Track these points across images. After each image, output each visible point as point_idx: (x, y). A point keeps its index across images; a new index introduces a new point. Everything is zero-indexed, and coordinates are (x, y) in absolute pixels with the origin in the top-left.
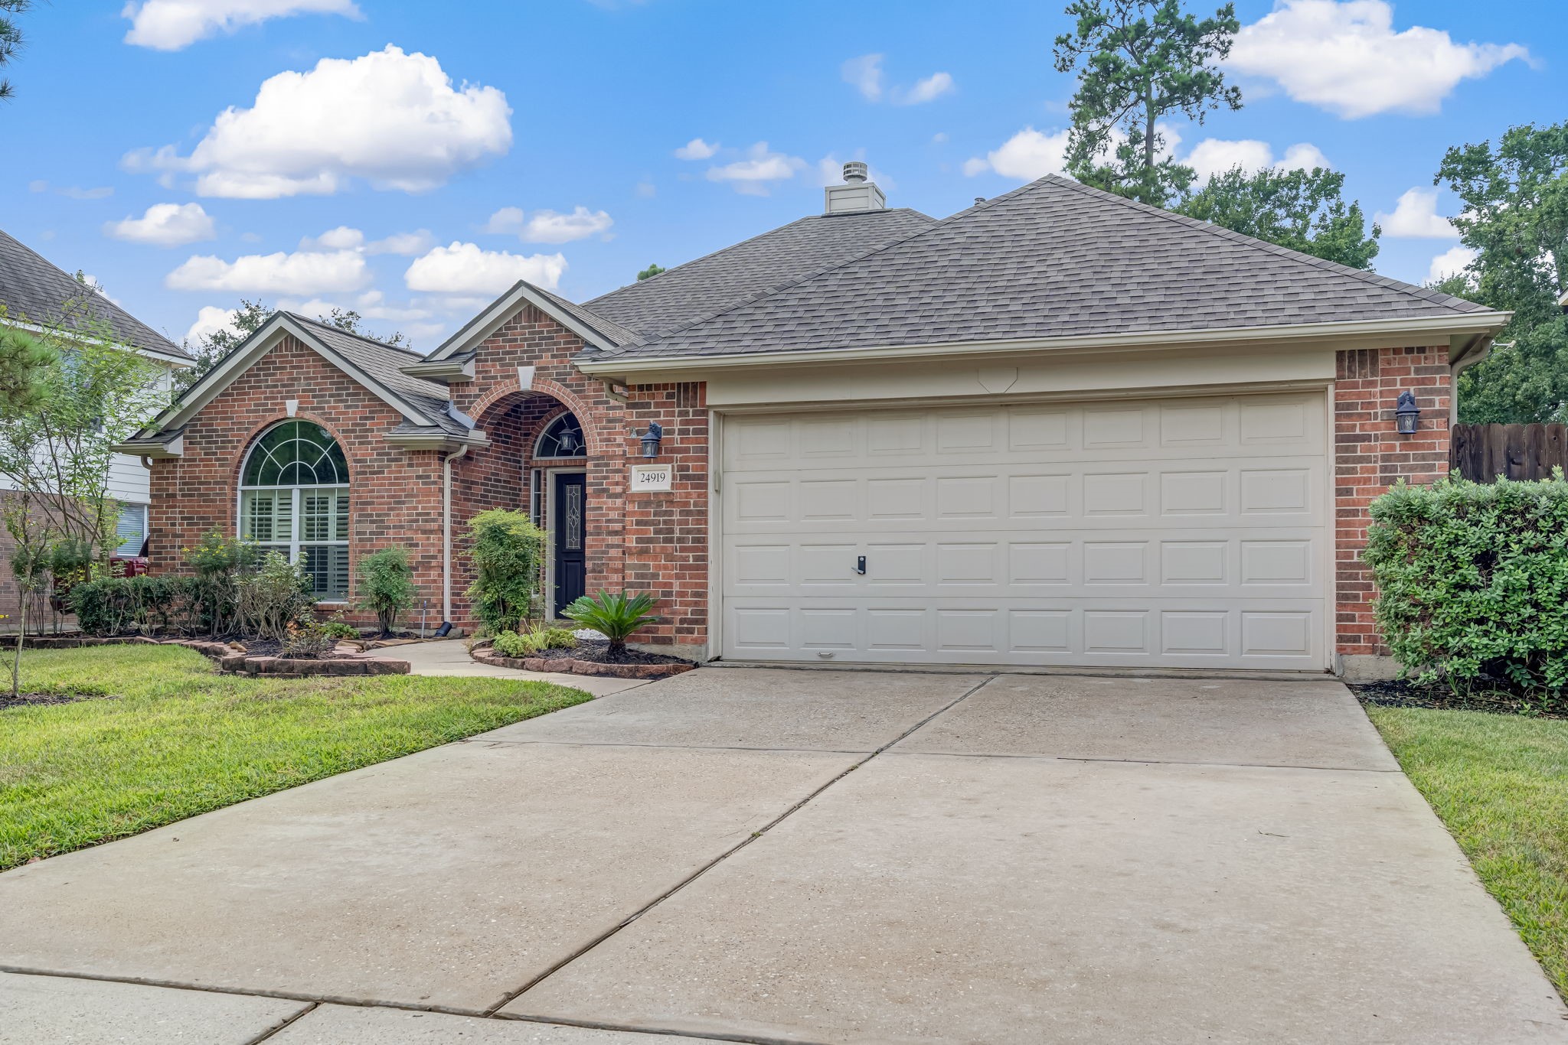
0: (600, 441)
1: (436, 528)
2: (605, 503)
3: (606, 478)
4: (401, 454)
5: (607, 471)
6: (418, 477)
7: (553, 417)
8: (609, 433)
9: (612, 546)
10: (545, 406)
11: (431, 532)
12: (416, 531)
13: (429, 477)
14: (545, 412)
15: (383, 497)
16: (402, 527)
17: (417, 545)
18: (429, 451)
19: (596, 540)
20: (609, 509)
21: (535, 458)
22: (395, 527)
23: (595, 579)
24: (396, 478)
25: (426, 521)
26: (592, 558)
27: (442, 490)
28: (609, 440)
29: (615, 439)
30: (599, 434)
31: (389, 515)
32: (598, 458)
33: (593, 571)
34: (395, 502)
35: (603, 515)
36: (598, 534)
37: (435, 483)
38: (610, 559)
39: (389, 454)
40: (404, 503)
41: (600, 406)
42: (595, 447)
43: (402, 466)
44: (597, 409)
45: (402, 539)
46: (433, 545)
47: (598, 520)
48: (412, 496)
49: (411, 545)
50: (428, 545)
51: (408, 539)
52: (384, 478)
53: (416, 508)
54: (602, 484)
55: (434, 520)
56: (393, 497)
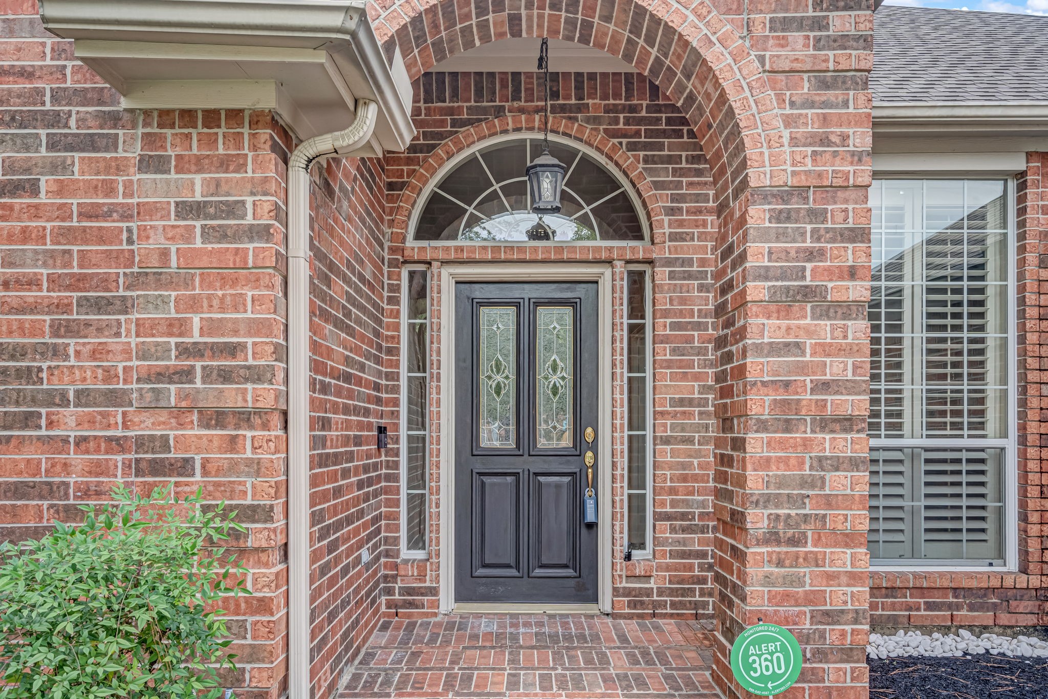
0: (794, 141)
1: (267, 402)
2: (809, 333)
3: (811, 255)
4: (114, 119)
5: (817, 236)
6: (188, 210)
7: (460, 150)
8: (825, 120)
9: (837, 465)
10: (443, 123)
11: (245, 418)
12: (179, 414)
13: (233, 209)
14: (441, 136)
15: (33, 283)
16: (115, 398)
17: (184, 467)
18: (235, 115)
19: (782, 445)
20: (825, 350)
21: (410, 242)
22: (83, 397)
23: (780, 563)
24: (89, 213)
25: (226, 376)
26: (767, 500)
27: (282, 263)
28: (825, 141)
29: (845, 138)
30: (789, 122)
31: (57, 352)
32: (784, 194)
33: (772, 538)
34: (86, 304)
35: (802, 368)
36: (788, 426)
37: (264, 233)
38: (829, 502)
39: (55, 120)
40: (125, 306)
41: (796, 37)
42: (775, 160)
43: (119, 167)
44: (783, 43)
45: (118, 444)
46: (256, 468)
47: (787, 384)
48: (160, 280)
49: (158, 468)
50: (233, 467)
51: (141, 443)
52: (36, 212)
53: (178, 327)
54: (801, 274)
55: (257, 375)
56: (77, 283)
